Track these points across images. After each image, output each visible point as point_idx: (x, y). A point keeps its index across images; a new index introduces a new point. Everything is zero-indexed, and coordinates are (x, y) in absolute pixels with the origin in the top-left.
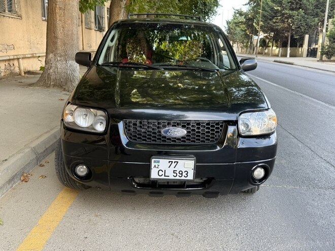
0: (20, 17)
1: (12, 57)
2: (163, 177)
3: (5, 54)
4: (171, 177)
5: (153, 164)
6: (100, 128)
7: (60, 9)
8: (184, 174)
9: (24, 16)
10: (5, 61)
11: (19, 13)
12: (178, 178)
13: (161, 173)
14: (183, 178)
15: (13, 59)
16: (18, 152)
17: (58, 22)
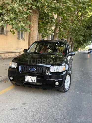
0: (24, 40)
1: (20, 51)
2: (28, 81)
3: (18, 50)
4: (30, 81)
5: (26, 77)
6: (16, 67)
7: (32, 37)
8: (34, 81)
9: (26, 39)
10: (18, 52)
11: (24, 39)
12: (32, 82)
13: (28, 80)
14: (33, 82)
15: (21, 52)
16: (6, 75)
17: (31, 41)
